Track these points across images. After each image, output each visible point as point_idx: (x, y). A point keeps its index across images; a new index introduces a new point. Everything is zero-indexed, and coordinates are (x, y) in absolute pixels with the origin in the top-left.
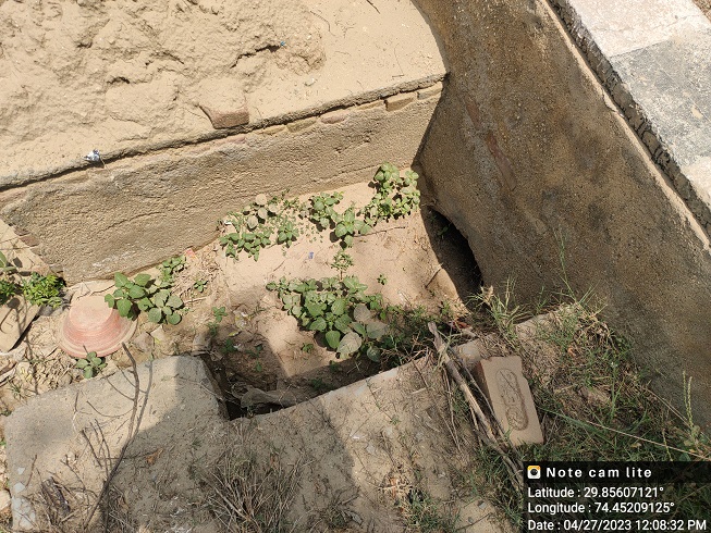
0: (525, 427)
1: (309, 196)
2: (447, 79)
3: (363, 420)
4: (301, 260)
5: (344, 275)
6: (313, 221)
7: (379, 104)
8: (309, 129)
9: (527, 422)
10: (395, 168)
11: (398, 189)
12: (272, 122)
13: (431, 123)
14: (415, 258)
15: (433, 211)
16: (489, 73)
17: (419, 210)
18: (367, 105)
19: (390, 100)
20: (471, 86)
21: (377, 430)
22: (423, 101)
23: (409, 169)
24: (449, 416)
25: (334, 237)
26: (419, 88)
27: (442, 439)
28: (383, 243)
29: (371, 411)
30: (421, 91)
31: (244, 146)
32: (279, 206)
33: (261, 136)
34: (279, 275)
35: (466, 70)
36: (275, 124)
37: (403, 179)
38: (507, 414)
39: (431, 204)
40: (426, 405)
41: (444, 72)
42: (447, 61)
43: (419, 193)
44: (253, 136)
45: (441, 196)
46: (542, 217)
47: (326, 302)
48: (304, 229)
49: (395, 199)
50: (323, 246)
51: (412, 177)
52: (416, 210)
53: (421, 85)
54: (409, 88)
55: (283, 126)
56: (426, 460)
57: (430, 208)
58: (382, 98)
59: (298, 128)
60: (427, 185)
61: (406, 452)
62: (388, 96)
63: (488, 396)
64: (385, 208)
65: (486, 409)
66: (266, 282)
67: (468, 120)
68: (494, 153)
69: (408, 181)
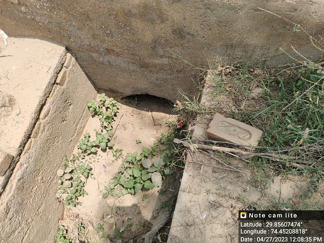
0: (251, 134)
1: (76, 148)
2: (68, 49)
3: (198, 207)
4: (103, 172)
5: (124, 157)
6: (89, 154)
7: (56, 87)
8: (42, 128)
9: (249, 132)
10: (93, 101)
11: (104, 106)
12: (23, 145)
13: (84, 71)
14: (139, 121)
15: (125, 98)
16: (78, 29)
17: (120, 104)
18: (52, 93)
19: (58, 81)
20: (79, 42)
21: (207, 204)
22: (71, 67)
23: (99, 95)
24: (222, 164)
25: (104, 150)
26: (63, 64)
27: (231, 176)
28: (123, 129)
29: (196, 200)
30: (65, 65)
31: (25, 166)
32: (70, 166)
33: (26, 154)
34: (102, 188)
35: (70, 38)
36: (25, 144)
37: (101, 101)
38: (239, 138)
39: (121, 97)
40: (210, 171)
41: (64, 48)
42: (60, 43)
43: (112, 99)
44: (23, 158)
45: (121, 90)
46: (161, 57)
47: (130, 176)
48: (90, 161)
49: (107, 111)
50: (104, 157)
51: (102, 96)
52: (119, 105)
53: (62, 63)
54: (59, 69)
55: (30, 140)
56: (236, 191)
57: (122, 99)
58: (54, 84)
59: (37, 133)
60: (111, 93)
61: (227, 198)
62: (55, 81)
63: (226, 141)
64: (108, 118)
65: (231, 146)
66: (101, 196)
67: (95, 55)
68: (118, 55)
69: (103, 100)
